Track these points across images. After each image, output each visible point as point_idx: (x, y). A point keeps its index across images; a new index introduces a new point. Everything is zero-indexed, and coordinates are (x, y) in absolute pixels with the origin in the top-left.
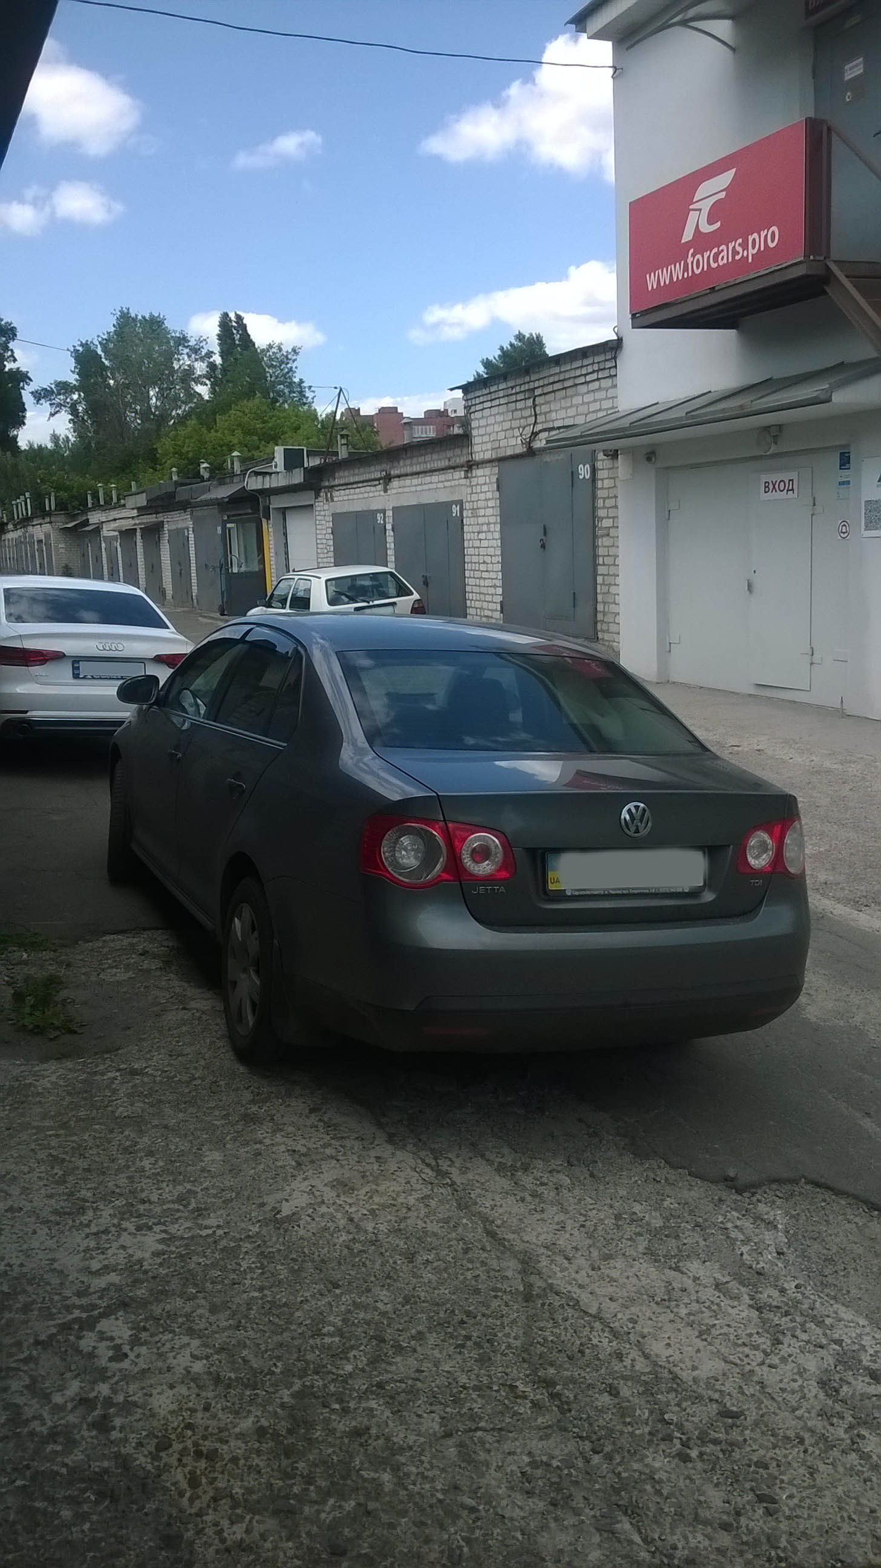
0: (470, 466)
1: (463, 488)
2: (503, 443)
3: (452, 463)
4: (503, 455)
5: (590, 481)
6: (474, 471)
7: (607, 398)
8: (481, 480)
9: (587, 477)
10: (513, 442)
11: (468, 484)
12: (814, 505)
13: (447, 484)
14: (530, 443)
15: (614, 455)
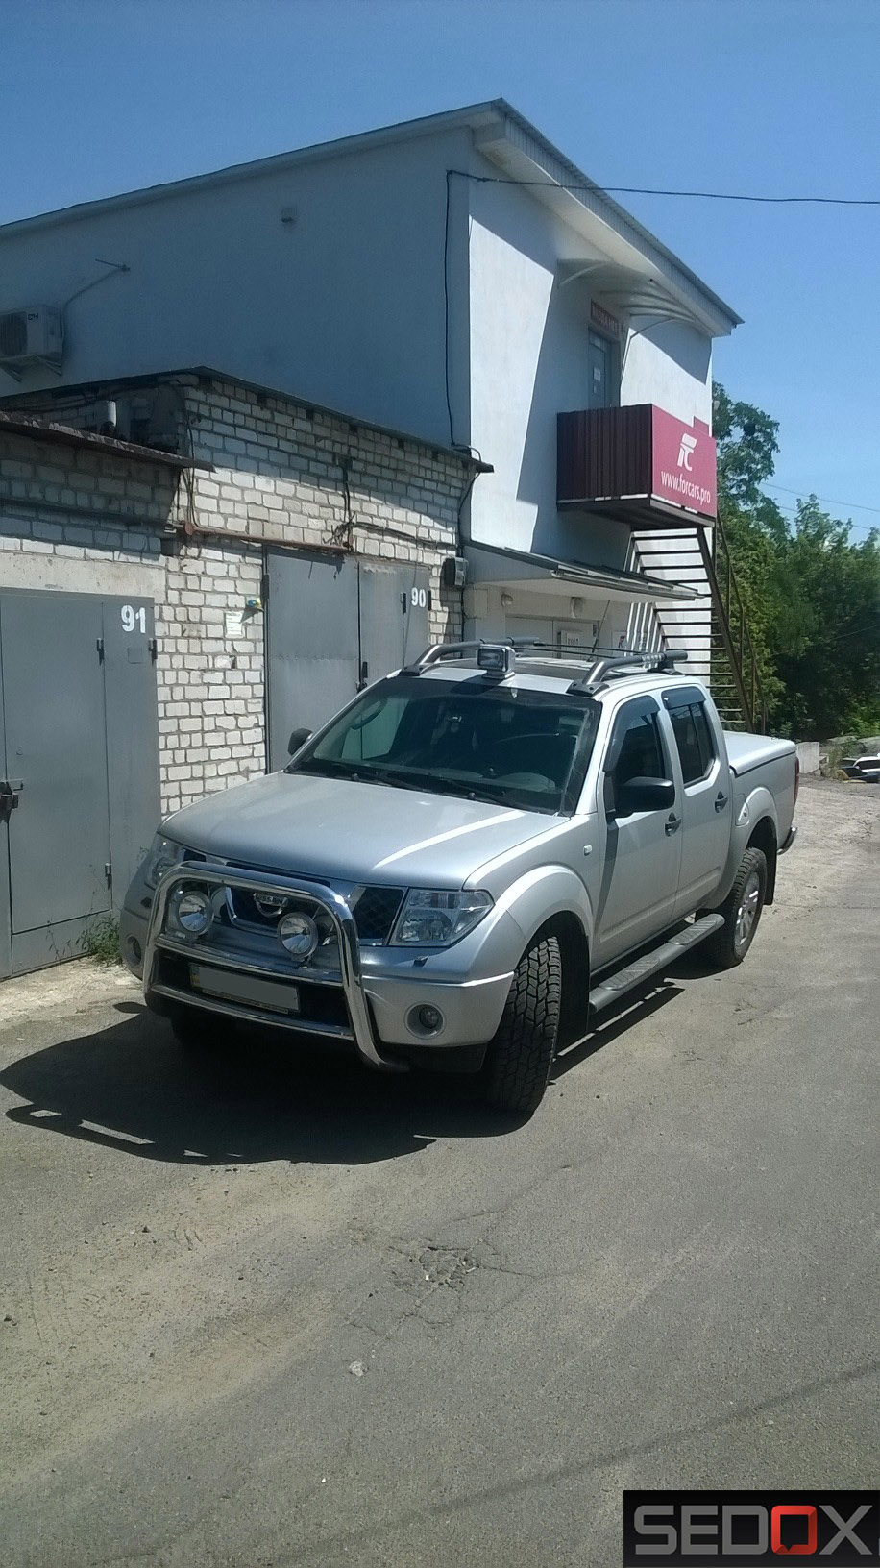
0: (184, 532)
1: (150, 570)
2: (276, 516)
3: (121, 509)
4: (278, 536)
5: (426, 612)
6: (193, 546)
10: (301, 521)
11: (174, 568)
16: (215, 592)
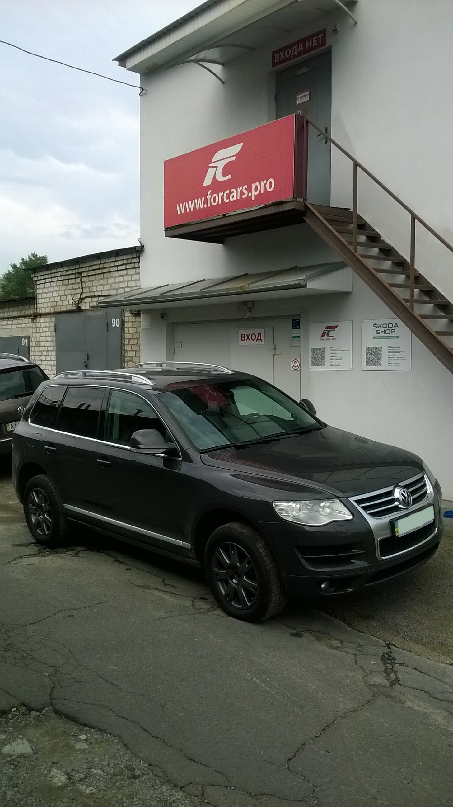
0: (35, 316)
1: (29, 328)
2: (59, 304)
3: (23, 313)
4: (59, 310)
5: (120, 329)
6: (38, 319)
7: (132, 280)
8: (43, 325)
9: (118, 326)
10: (66, 303)
11: (34, 326)
12: (275, 349)
13: (18, 326)
14: (78, 304)
15: (137, 314)
16: (43, 332)
